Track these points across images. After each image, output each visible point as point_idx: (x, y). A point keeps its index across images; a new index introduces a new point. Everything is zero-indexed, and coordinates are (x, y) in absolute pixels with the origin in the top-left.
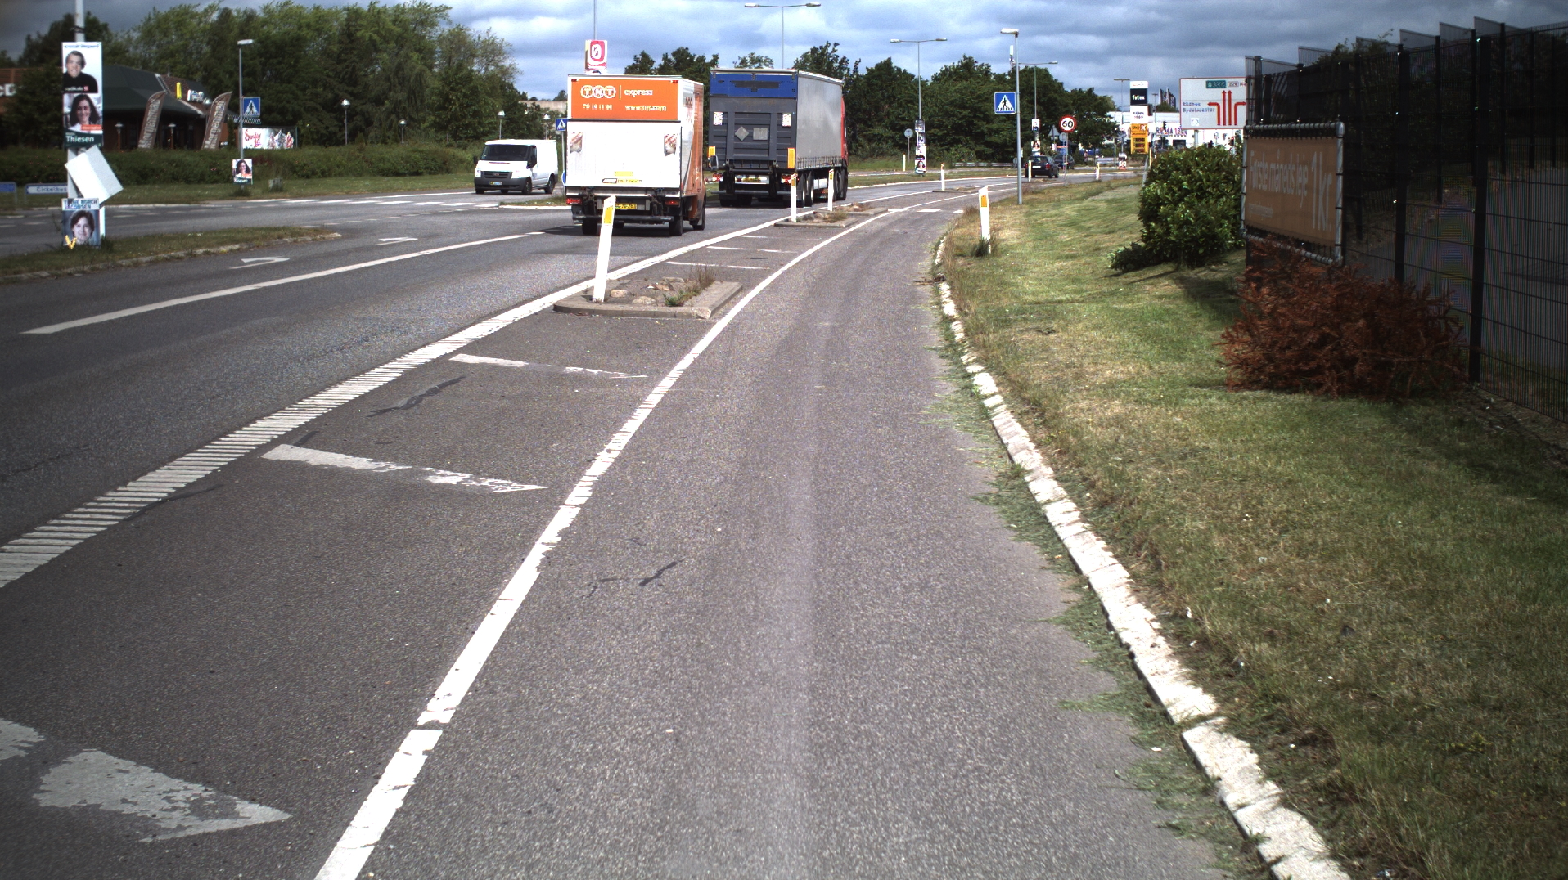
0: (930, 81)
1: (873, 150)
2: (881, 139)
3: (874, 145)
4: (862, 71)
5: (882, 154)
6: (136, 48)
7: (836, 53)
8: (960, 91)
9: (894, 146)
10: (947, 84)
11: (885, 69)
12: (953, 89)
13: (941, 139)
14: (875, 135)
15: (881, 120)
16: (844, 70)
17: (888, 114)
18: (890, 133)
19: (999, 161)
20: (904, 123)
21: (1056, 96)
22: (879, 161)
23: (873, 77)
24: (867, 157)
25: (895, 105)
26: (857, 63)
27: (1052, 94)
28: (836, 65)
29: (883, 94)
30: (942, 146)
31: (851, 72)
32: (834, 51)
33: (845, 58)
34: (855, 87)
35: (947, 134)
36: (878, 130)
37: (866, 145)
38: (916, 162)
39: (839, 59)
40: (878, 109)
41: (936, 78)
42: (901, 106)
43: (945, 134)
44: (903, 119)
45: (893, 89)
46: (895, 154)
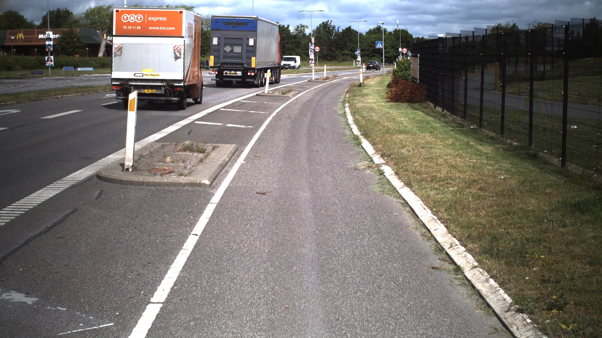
0: (365, 35)
1: (344, 59)
2: (347, 55)
3: (344, 57)
4: (341, 31)
5: (347, 60)
6: (83, 20)
7: (331, 24)
8: (375, 38)
9: (352, 57)
10: (371, 35)
11: (349, 30)
12: (372, 37)
13: (368, 55)
14: (345, 53)
15: (347, 48)
16: (334, 30)
17: (349, 46)
18: (350, 53)
19: (389, 63)
20: (355, 49)
21: (410, 40)
22: (346, 63)
23: (344, 33)
24: (342, 61)
25: (352, 43)
26: (338, 28)
27: (409, 39)
28: (331, 28)
29: (348, 39)
30: (368, 57)
31: (337, 31)
32: (330, 23)
33: (334, 26)
34: (338, 36)
35: (370, 53)
36: (346, 52)
37: (341, 57)
38: (357, 63)
39: (332, 26)
40: (346, 44)
41: (367, 33)
42: (354, 43)
43: (369, 53)
44: (355, 48)
45: (352, 37)
46: (351, 60)
